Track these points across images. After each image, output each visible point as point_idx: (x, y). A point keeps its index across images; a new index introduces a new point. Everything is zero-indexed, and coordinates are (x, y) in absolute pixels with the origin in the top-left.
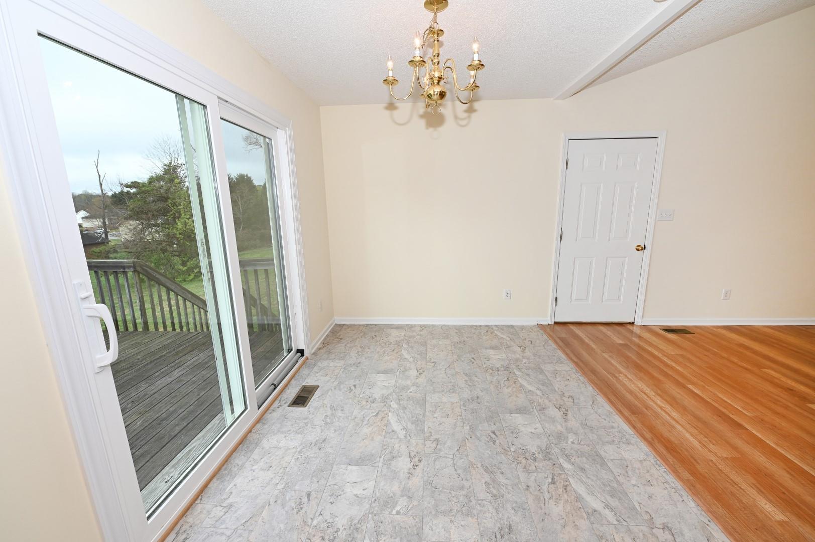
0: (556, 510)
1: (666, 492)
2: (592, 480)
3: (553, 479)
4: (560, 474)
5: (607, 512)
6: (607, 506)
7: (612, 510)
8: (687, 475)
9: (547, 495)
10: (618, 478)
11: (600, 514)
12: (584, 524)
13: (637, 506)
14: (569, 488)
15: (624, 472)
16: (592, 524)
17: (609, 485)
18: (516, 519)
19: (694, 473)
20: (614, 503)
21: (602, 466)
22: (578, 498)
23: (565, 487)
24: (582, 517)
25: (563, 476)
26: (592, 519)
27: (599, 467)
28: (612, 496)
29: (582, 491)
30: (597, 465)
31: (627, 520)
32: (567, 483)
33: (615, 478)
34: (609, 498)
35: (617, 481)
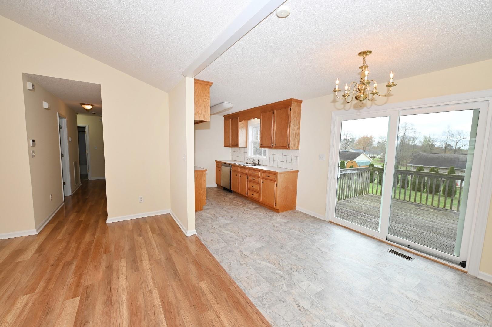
0: (274, 257)
1: (241, 277)
2: (268, 270)
3: (280, 265)
4: (279, 267)
5: (259, 262)
6: (260, 264)
7: (258, 263)
8: (232, 288)
9: (278, 259)
10: (259, 275)
11: (261, 260)
12: (265, 256)
13: (251, 267)
14: (274, 264)
15: (257, 278)
16: (263, 257)
17: (261, 271)
18: (282, 251)
19: (228, 290)
20: (258, 265)
21: (267, 277)
22: (269, 262)
23: (275, 264)
24: (266, 258)
25: (278, 267)
26: (263, 258)
27: (267, 276)
28: (259, 267)
29: (269, 265)
30: (268, 277)
31: (253, 262)
32: (275, 265)
33: (260, 274)
34: (260, 266)
35: (259, 274)
